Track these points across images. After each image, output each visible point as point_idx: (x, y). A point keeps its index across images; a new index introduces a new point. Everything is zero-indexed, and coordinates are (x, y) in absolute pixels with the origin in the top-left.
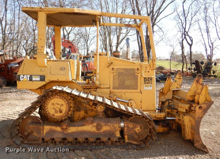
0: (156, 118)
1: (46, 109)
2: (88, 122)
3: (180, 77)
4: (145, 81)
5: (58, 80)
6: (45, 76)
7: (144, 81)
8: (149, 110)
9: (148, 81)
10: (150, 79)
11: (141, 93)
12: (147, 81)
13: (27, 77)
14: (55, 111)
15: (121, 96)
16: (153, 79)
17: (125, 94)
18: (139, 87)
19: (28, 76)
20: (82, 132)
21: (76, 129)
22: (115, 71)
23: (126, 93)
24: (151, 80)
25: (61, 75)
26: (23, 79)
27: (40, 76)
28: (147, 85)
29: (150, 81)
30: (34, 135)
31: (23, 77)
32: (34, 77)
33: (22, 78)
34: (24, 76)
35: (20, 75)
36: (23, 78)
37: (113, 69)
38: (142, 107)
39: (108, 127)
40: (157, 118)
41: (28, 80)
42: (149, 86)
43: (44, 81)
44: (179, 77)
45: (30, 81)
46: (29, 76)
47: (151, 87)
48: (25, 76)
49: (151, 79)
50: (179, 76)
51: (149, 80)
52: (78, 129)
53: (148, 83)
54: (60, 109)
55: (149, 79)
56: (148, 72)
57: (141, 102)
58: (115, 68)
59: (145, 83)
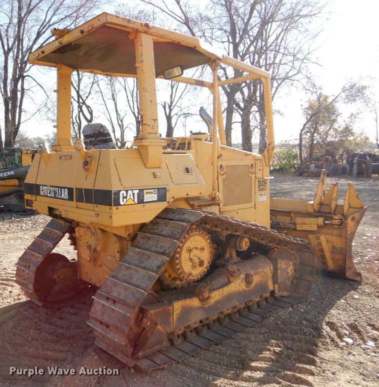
1: (177, 264)
2: (234, 274)
5: (187, 195)
6: (166, 188)
7: (259, 186)
9: (263, 185)
10: (265, 183)
11: (256, 208)
12: (261, 187)
13: (134, 194)
14: (192, 266)
17: (237, 213)
18: (253, 198)
19: (136, 192)
20: (229, 297)
21: (221, 294)
22: (224, 171)
23: (239, 211)
25: (191, 184)
26: (125, 200)
27: (158, 189)
29: (265, 186)
30: (159, 330)
31: (125, 195)
32: (147, 193)
33: (124, 198)
34: (127, 192)
35: (120, 191)
36: (126, 197)
39: (259, 277)
41: (136, 201)
42: (263, 195)
43: (165, 200)
45: (139, 203)
46: (138, 191)
47: (266, 197)
48: (130, 192)
52: (223, 294)
53: (262, 190)
54: (199, 258)
56: (262, 170)
58: (224, 165)
59: (259, 191)
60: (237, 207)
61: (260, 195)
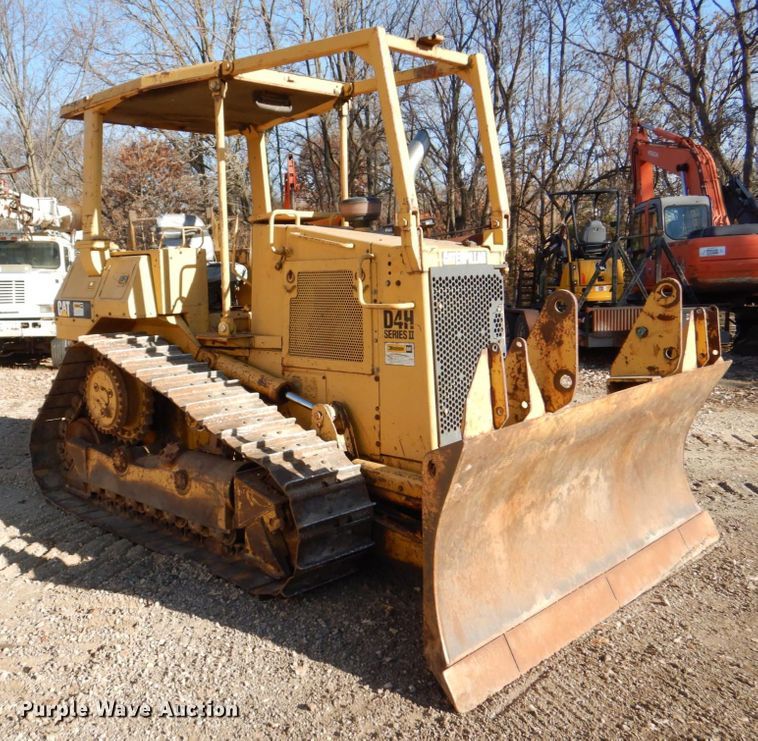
0: (404, 498)
3: (667, 306)
4: (388, 324)
5: (110, 314)
6: (90, 302)
7: (386, 326)
8: (408, 457)
9: (400, 325)
10: (406, 319)
11: (377, 379)
12: (395, 328)
13: (66, 306)
14: (101, 411)
15: (312, 385)
16: (415, 315)
17: (324, 378)
18: (367, 352)
22: (295, 283)
23: (328, 374)
24: (409, 323)
27: (84, 303)
28: (394, 345)
29: (406, 327)
31: (61, 306)
32: (75, 305)
33: (60, 309)
34: (62, 302)
37: (290, 274)
38: (382, 442)
40: (409, 498)
41: (68, 314)
42: (402, 349)
43: (90, 318)
44: (660, 311)
45: (70, 316)
46: (69, 303)
47: (411, 355)
48: (64, 303)
49: (409, 316)
50: (662, 302)
51: (403, 320)
53: (398, 335)
54: (107, 404)
55: (403, 317)
56: (398, 283)
57: (378, 417)
58: (295, 273)
59: (388, 336)
60: (322, 363)
61: (391, 348)
